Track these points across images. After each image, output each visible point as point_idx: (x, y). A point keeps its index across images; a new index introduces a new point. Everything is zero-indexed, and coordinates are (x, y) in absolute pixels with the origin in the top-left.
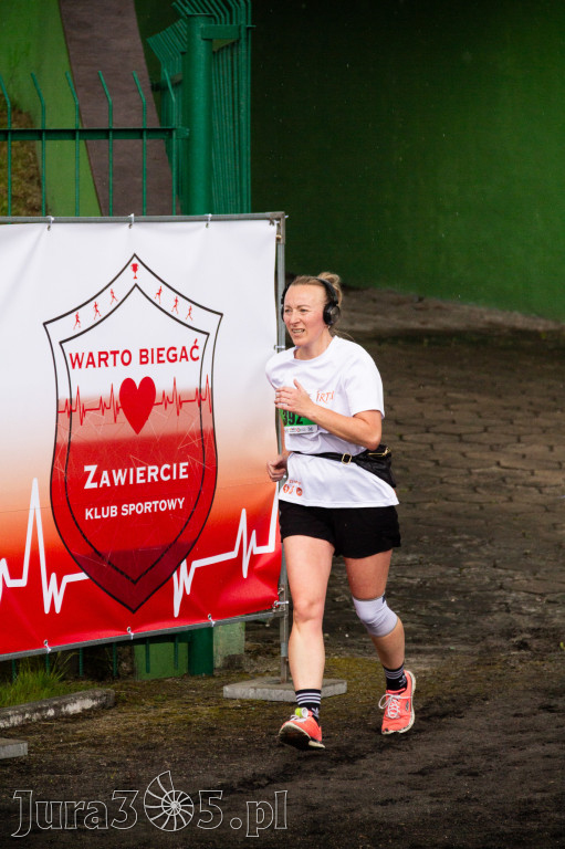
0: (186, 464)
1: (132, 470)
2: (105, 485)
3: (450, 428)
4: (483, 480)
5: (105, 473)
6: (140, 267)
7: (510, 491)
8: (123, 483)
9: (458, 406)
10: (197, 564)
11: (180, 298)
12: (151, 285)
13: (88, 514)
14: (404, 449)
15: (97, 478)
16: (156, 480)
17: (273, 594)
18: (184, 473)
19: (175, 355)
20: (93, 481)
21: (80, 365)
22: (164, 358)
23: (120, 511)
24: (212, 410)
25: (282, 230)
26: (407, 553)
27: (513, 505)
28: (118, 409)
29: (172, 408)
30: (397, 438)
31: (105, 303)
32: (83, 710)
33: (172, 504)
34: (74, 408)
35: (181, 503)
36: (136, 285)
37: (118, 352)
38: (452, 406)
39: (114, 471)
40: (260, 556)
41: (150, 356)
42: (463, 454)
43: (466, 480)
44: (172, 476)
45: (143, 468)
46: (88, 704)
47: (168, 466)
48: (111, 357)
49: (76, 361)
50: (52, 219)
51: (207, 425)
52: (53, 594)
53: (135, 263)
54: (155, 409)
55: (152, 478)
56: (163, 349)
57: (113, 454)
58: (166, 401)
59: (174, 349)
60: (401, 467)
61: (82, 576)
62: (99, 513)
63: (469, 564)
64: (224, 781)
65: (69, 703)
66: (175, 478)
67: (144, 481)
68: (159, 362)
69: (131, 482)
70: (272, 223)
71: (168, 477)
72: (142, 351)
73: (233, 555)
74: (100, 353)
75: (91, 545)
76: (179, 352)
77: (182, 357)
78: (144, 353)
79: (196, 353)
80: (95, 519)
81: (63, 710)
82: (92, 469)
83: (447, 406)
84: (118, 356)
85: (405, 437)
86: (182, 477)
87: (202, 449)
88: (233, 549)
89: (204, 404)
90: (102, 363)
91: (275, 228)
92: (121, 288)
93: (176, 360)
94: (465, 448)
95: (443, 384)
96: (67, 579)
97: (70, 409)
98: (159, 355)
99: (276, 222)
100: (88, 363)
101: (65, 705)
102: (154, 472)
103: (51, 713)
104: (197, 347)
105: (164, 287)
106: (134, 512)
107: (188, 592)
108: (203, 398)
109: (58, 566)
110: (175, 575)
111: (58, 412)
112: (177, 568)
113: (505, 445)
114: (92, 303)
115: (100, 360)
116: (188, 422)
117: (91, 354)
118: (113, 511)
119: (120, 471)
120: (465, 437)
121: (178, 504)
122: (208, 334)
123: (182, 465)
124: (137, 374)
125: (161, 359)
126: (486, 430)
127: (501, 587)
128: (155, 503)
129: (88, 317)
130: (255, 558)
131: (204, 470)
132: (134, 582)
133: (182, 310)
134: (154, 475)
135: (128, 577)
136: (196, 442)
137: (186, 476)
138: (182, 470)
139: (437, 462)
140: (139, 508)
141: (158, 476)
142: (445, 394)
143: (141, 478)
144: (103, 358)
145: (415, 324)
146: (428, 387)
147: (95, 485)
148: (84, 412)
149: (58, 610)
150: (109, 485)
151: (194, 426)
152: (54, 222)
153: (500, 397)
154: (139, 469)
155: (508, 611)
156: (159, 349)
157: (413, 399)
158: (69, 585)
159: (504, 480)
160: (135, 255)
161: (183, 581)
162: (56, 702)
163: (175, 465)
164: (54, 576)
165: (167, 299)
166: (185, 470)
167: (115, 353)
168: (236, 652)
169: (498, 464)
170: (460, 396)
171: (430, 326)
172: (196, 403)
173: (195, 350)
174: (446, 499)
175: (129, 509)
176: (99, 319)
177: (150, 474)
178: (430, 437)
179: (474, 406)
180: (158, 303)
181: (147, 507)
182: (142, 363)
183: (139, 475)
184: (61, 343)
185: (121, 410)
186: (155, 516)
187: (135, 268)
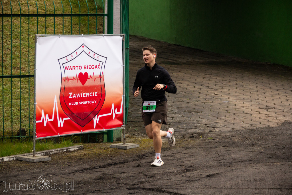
0: (97, 93)
1: (82, 94)
2: (74, 97)
3: (207, 85)
4: (209, 97)
5: (74, 95)
6: (85, 46)
7: (214, 100)
8: (79, 97)
9: (212, 80)
10: (100, 116)
11: (95, 54)
12: (87, 51)
13: (70, 104)
14: (193, 90)
15: (72, 96)
16: (88, 96)
17: (122, 124)
18: (96, 95)
19: (94, 67)
20: (71, 96)
21: (68, 69)
22: (91, 68)
23: (78, 103)
24: (104, 80)
25: (124, 38)
26: (180, 114)
27: (212, 103)
28: (78, 80)
29: (93, 79)
30: (193, 87)
31: (74, 55)
32: (74, 150)
33: (93, 102)
34: (66, 79)
35: (95, 102)
36: (83, 51)
37: (78, 66)
38: (211, 80)
39: (77, 94)
40: (118, 114)
41: (87, 67)
42: (207, 91)
43: (204, 97)
44: (93, 95)
45: (85, 93)
46: (76, 149)
47: (92, 93)
48: (76, 67)
49: (67, 68)
50: (60, 35)
51: (102, 84)
52: (61, 123)
53: (83, 46)
54: (88, 80)
55: (87, 96)
56: (90, 66)
57: (77, 90)
58: (91, 78)
59: (94, 66)
60: (191, 94)
61: (68, 118)
62: (73, 104)
63: (193, 117)
64: (90, 167)
65: (70, 148)
66: (94, 96)
67: (85, 96)
68: (89, 69)
69: (82, 97)
70: (121, 36)
71: (92, 96)
72: (84, 66)
73: (110, 114)
74: (73, 67)
75: (71, 111)
76: (95, 66)
77: (96, 68)
78: (85, 67)
79: (99, 67)
80: (72, 105)
81: (69, 150)
82: (71, 93)
83: (209, 80)
84: (78, 67)
85: (195, 87)
86: (95, 95)
87: (102, 89)
88: (110, 113)
89: (102, 79)
90: (74, 69)
91: (122, 38)
92: (79, 51)
93: (94, 68)
94: (208, 90)
95: (211, 74)
96: (64, 119)
97: (65, 80)
98: (89, 67)
99: (122, 36)
100: (70, 69)
101: (69, 149)
102: (88, 94)
103: (65, 150)
104: (100, 65)
105: (91, 51)
106: (82, 104)
107: (98, 122)
108: (101, 77)
109: (62, 116)
110: (94, 119)
111: (61, 80)
112: (95, 117)
113: (218, 89)
114: (71, 55)
115: (73, 68)
116: (97, 83)
117: (71, 67)
118: (77, 103)
119: (79, 94)
120: (209, 87)
121: (94, 102)
122: (103, 62)
123: (95, 93)
124: (83, 71)
125: (90, 68)
126: (215, 86)
127: (198, 123)
128: (88, 102)
129: (70, 58)
130: (116, 115)
131: (102, 94)
132: (83, 120)
133: (96, 57)
134: (88, 95)
135: (81, 119)
136: (100, 87)
137: (97, 95)
138: (95, 94)
139: (200, 93)
140: (84, 103)
141: (89, 95)
142: (210, 77)
143: (84, 96)
144: (74, 68)
145: (214, 60)
146: (207, 75)
147: (72, 97)
148: (69, 80)
149: (62, 126)
150: (75, 97)
151: (99, 84)
152: (61, 36)
153: (223, 78)
154: (84, 94)
155: (196, 128)
156: (89, 66)
157: (202, 78)
158: (65, 120)
159: (214, 97)
160: (83, 44)
161: (96, 120)
162: (67, 148)
163: (94, 93)
164: (61, 118)
165: (92, 54)
166: (96, 94)
167: (77, 67)
168: (119, 137)
169: (214, 93)
170: (214, 77)
171: (218, 61)
172: (100, 78)
173: (99, 66)
174: (197, 102)
175: (81, 103)
176: (73, 58)
177: (87, 95)
178: (201, 87)
179: (216, 80)
180: (89, 55)
181: (86, 102)
182: (84, 69)
183: (84, 95)
184: (62, 64)
185: (79, 80)
186: (88, 105)
187: (83, 47)
